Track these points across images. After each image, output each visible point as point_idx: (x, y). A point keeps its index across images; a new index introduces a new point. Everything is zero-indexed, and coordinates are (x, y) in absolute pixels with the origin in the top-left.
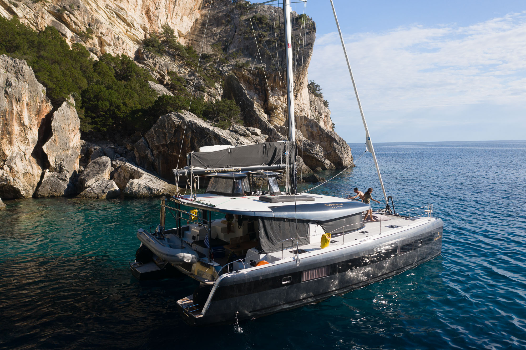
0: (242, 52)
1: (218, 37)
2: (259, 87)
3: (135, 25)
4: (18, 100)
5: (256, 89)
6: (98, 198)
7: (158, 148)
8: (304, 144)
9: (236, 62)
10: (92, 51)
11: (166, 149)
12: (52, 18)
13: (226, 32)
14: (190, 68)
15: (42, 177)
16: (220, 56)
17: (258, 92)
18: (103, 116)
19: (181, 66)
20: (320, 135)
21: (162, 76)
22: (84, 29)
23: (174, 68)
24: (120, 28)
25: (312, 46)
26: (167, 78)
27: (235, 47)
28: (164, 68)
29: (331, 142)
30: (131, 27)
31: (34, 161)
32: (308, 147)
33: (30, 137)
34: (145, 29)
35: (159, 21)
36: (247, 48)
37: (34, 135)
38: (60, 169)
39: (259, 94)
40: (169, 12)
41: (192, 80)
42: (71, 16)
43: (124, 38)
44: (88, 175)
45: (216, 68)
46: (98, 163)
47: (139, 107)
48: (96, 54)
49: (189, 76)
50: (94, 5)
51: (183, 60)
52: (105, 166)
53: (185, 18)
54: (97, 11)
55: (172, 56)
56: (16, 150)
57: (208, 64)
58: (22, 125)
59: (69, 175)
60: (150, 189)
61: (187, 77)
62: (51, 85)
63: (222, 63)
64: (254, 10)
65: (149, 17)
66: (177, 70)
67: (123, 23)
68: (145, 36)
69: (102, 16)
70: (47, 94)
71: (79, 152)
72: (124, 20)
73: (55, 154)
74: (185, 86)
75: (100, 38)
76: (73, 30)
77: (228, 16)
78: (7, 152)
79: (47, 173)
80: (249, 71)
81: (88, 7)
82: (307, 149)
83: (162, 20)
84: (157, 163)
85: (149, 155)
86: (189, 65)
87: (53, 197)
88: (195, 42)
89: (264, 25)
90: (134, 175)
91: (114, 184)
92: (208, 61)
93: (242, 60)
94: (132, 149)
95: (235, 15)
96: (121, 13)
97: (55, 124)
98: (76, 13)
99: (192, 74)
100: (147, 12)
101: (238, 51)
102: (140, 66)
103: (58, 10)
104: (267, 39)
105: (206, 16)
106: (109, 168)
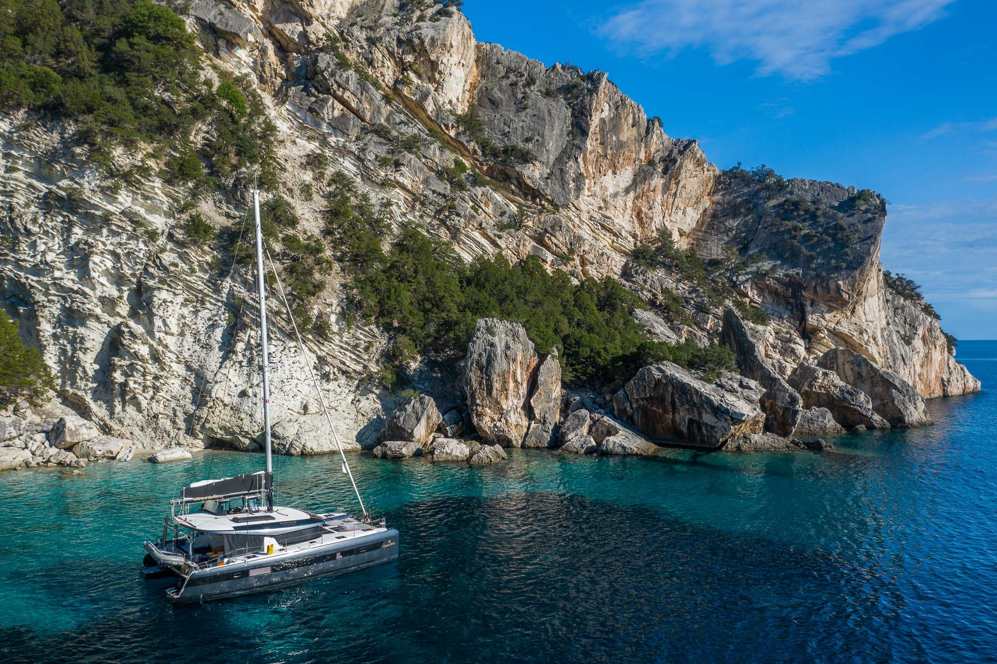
0: (768, 253)
1: (734, 232)
2: (792, 300)
3: (624, 233)
4: (514, 360)
5: (788, 303)
6: (577, 453)
7: (637, 401)
8: (842, 391)
9: (758, 268)
10: (573, 275)
11: (645, 403)
12: (533, 243)
13: (745, 224)
14: (692, 282)
15: (529, 428)
16: (734, 260)
17: (790, 307)
18: (583, 363)
19: (679, 281)
20: (872, 378)
21: (654, 295)
22: (565, 250)
23: (670, 283)
24: (606, 240)
25: (875, 239)
26: (661, 297)
27: (757, 246)
28: (657, 284)
29: (888, 388)
30: (618, 237)
31: (522, 412)
32: (846, 395)
33: (521, 392)
34: (635, 236)
35: (653, 224)
36: (775, 247)
37: (523, 390)
38: (544, 422)
39: (792, 310)
40: (667, 209)
41: (692, 299)
42: (552, 238)
43: (609, 252)
44: (568, 429)
45: (728, 278)
46: (577, 416)
47: (620, 352)
48: (577, 278)
49: (690, 293)
50: (577, 220)
51: (681, 272)
52: (584, 420)
53: (689, 210)
54: (579, 227)
55: (668, 268)
56: (510, 403)
57: (718, 274)
58: (516, 381)
59: (551, 428)
60: (624, 448)
61: (687, 294)
62: (539, 341)
63: (735, 271)
64: (788, 189)
65: (640, 220)
66: (674, 285)
67: (608, 234)
68: (635, 244)
69: (585, 232)
70: (535, 350)
71: (559, 402)
72: (610, 231)
73: (540, 407)
74: (683, 307)
75: (582, 257)
76: (553, 253)
77: (747, 201)
78: (504, 407)
79: (533, 425)
80: (777, 279)
81: (570, 225)
82: (845, 399)
83: (658, 220)
84: (635, 417)
85: (628, 409)
86: (690, 278)
87: (538, 448)
88: (702, 242)
89: (801, 213)
90: (611, 431)
91: (592, 439)
92: (719, 269)
93: (766, 265)
94: (611, 401)
95: (761, 198)
96: (608, 223)
97: (541, 378)
98: (558, 234)
99: (693, 290)
100: (639, 215)
101: (760, 252)
102: (627, 284)
103: (540, 234)
104: (806, 231)
105: (718, 203)
106: (588, 422)
